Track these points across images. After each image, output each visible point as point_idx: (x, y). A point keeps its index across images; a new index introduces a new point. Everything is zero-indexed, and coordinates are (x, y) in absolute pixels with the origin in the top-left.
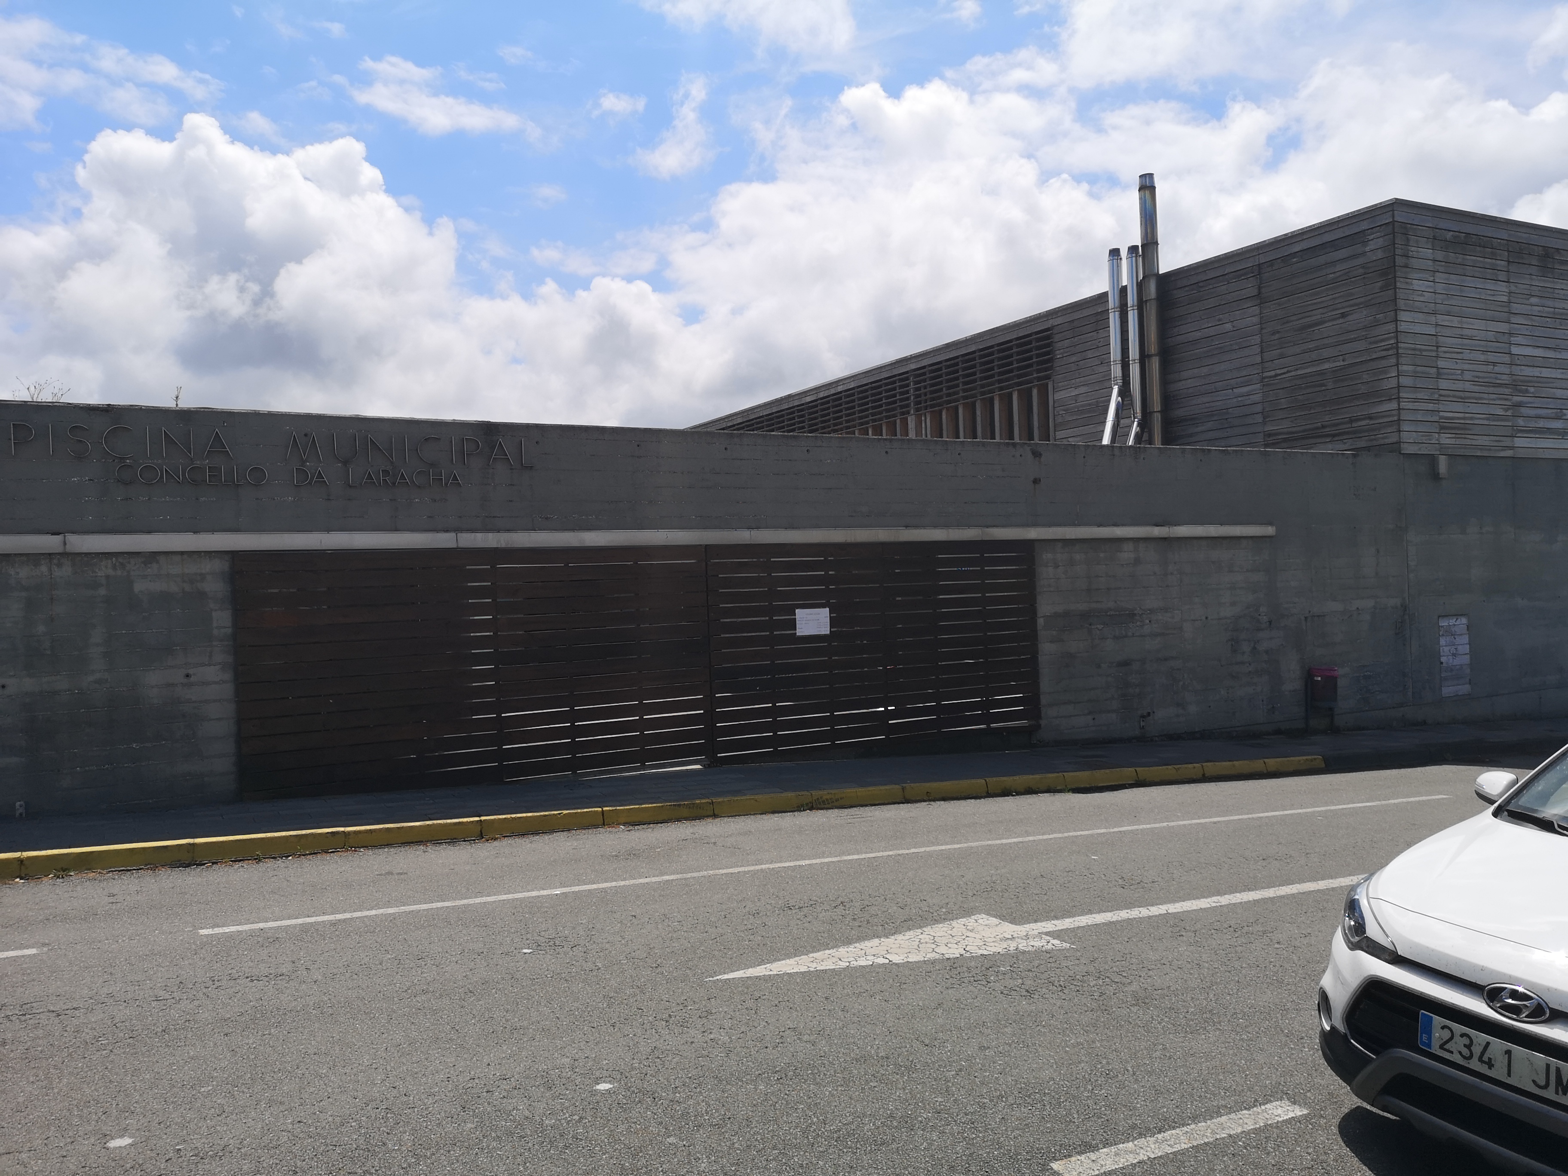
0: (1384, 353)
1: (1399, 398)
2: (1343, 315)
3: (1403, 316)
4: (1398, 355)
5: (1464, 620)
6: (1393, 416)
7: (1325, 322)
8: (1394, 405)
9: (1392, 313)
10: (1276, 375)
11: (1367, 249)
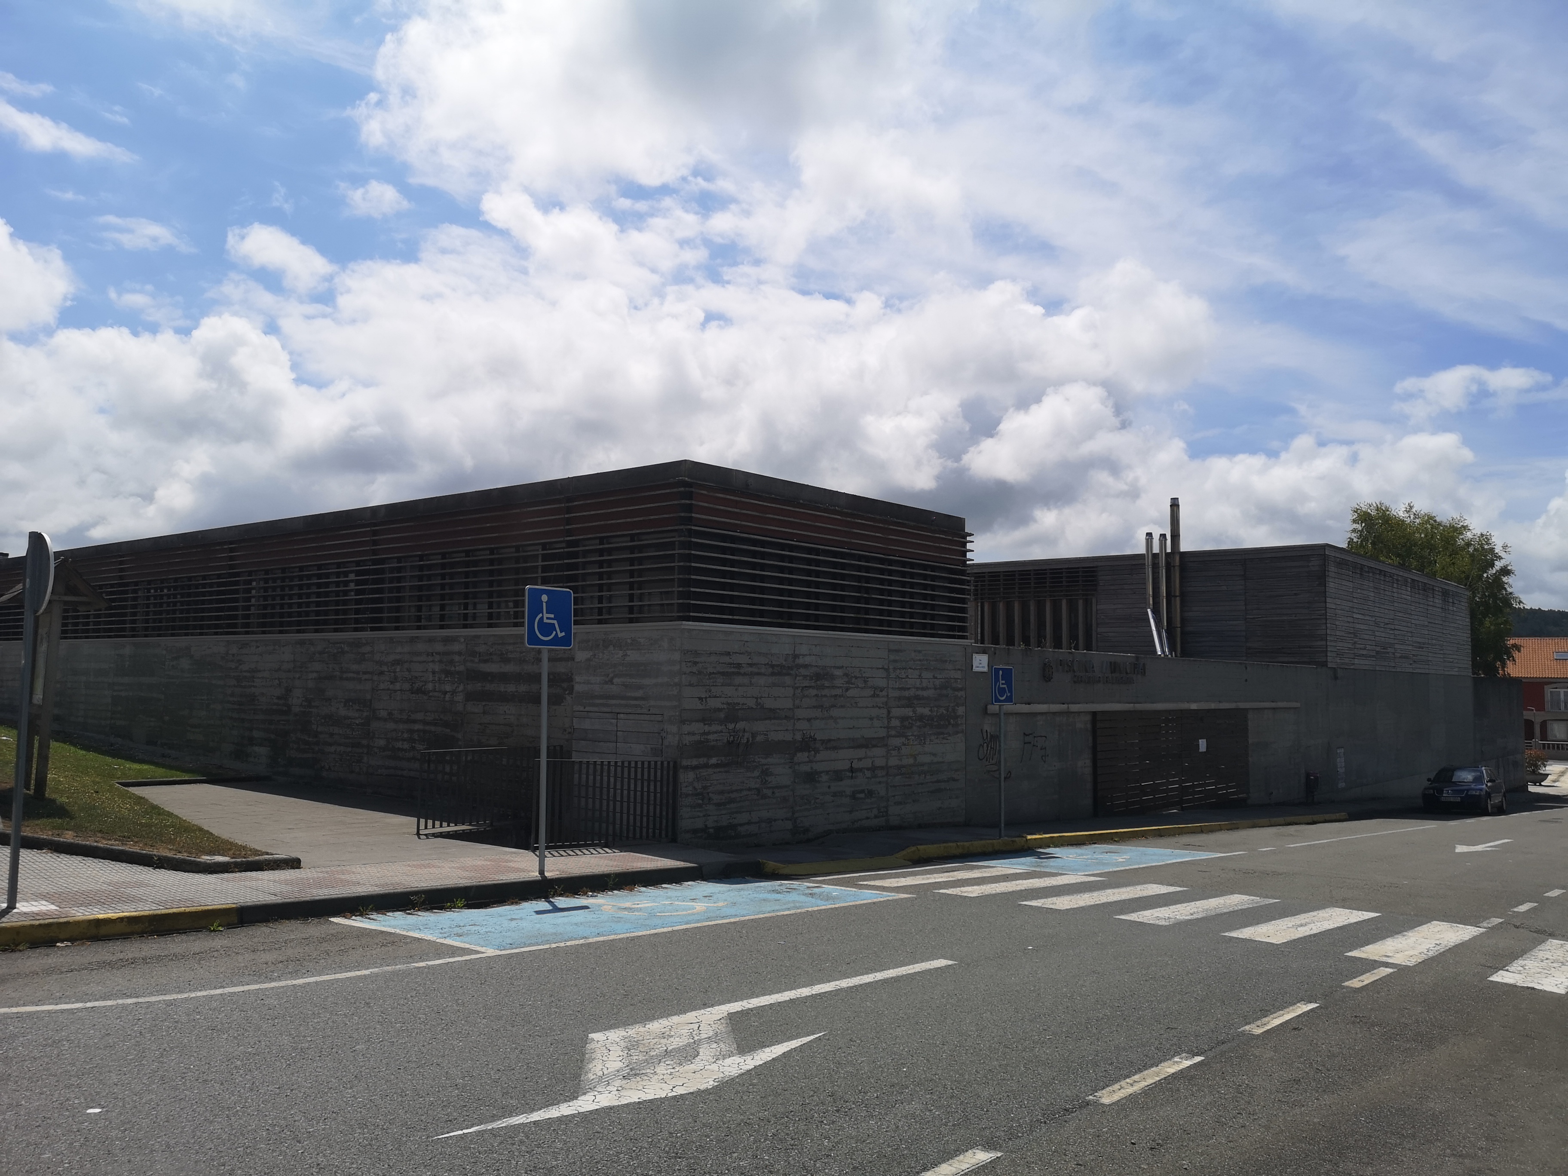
0: (1319, 617)
1: (1327, 640)
2: (1296, 594)
3: (1328, 600)
4: (1326, 619)
5: (1342, 750)
6: (1323, 648)
7: (1283, 596)
8: (1324, 643)
9: (1324, 598)
10: (1254, 618)
11: (1310, 564)
